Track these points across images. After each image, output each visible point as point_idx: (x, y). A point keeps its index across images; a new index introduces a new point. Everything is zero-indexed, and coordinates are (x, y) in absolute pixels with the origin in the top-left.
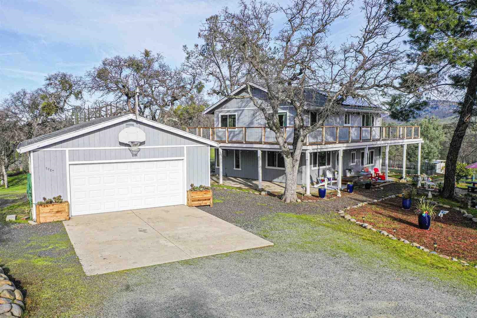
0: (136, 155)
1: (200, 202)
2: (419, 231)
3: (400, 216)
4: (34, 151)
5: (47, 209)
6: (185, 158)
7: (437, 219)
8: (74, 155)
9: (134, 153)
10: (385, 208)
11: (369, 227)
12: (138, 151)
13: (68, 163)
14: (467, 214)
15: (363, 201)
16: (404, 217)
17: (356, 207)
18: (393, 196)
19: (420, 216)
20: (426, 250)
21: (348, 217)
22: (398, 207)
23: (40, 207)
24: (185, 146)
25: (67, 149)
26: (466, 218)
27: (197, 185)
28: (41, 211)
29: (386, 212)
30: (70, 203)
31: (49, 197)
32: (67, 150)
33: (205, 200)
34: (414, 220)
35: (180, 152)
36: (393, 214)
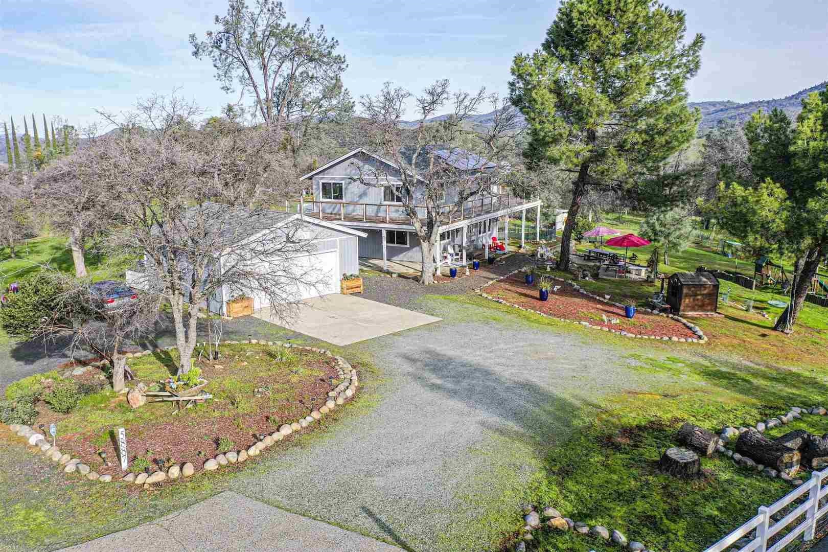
1: (354, 290)
2: (540, 302)
3: (525, 291)
6: (338, 250)
7: (553, 292)
10: (512, 284)
11: (504, 302)
14: (576, 286)
15: (492, 279)
16: (528, 292)
17: (486, 285)
18: (516, 272)
19: (541, 292)
20: (545, 315)
21: (485, 295)
22: (522, 282)
26: (575, 290)
29: (513, 288)
33: (358, 287)
34: (536, 294)
35: (334, 244)
36: (520, 290)
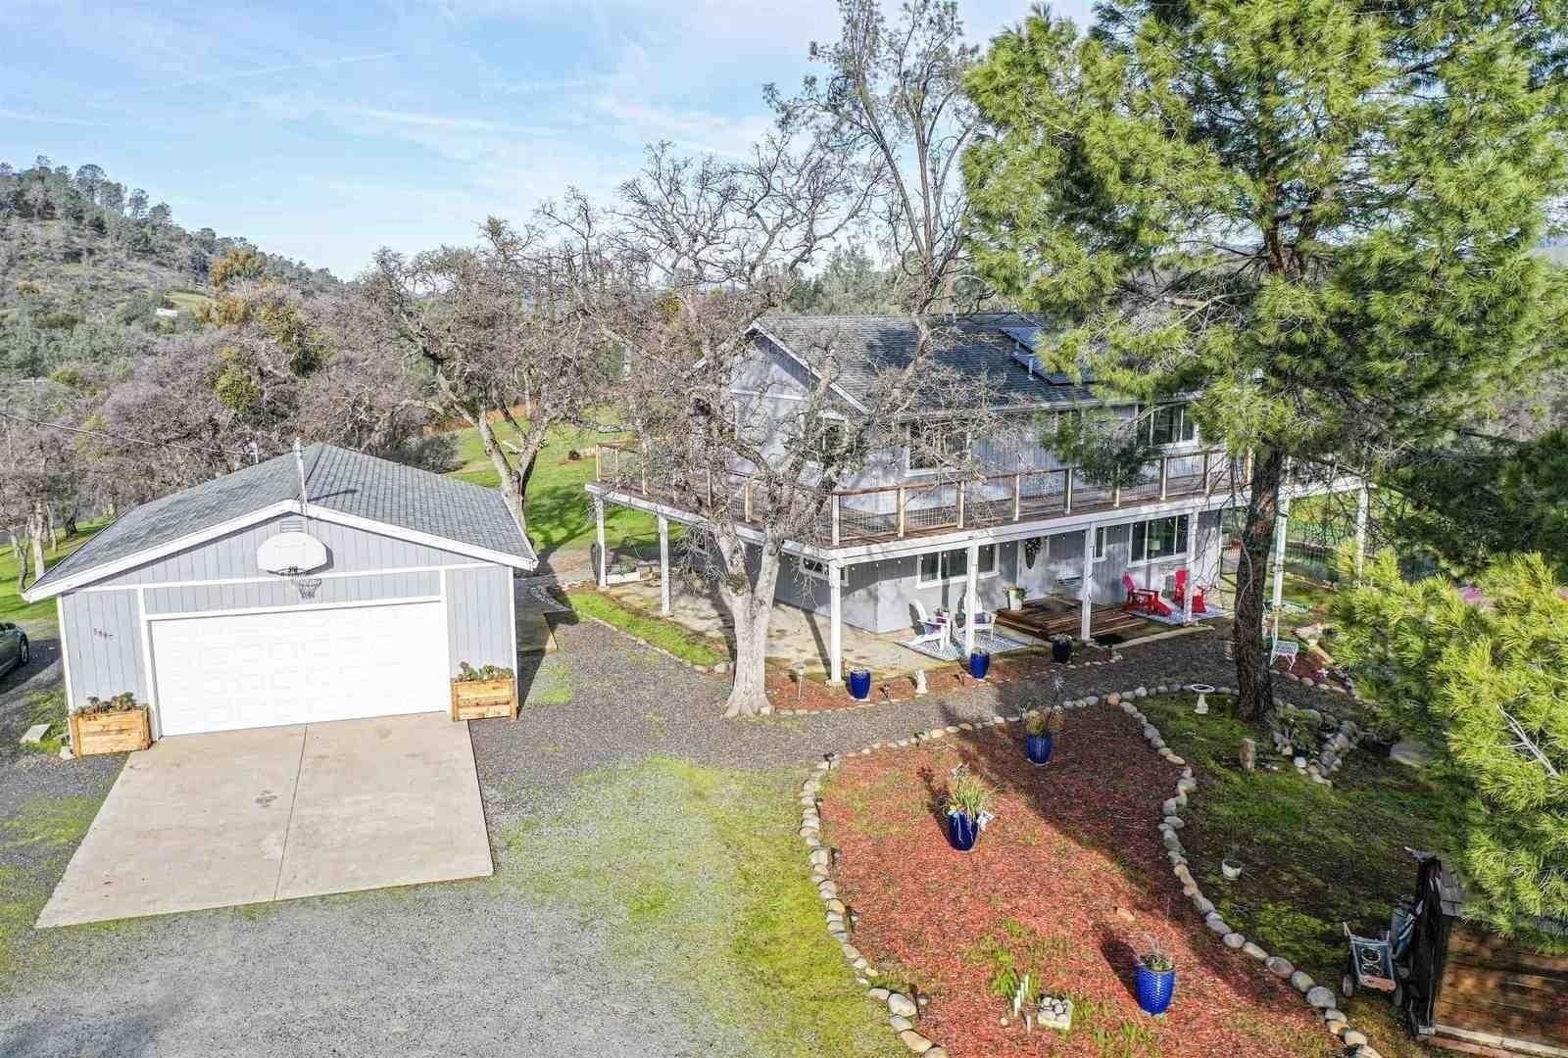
0: (311, 595)
1: (479, 710)
4: (63, 594)
5: (95, 725)
6: (443, 597)
8: (155, 601)
9: (306, 590)
12: (318, 585)
13: (144, 617)
23: (80, 720)
24: (442, 569)
25: (139, 586)
27: (476, 666)
28: (83, 730)
30: (153, 707)
31: (105, 697)
32: (140, 588)
33: (496, 704)
35: (429, 584)
